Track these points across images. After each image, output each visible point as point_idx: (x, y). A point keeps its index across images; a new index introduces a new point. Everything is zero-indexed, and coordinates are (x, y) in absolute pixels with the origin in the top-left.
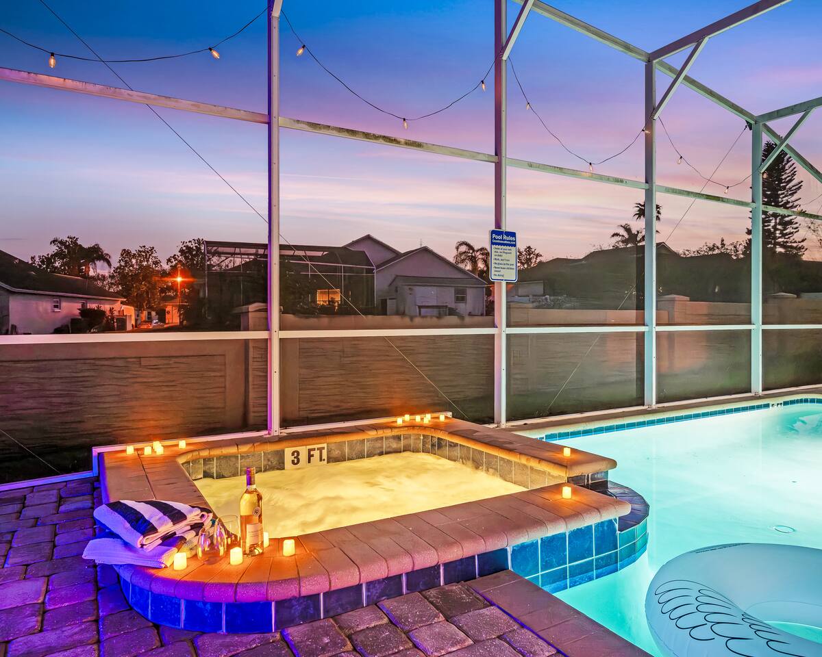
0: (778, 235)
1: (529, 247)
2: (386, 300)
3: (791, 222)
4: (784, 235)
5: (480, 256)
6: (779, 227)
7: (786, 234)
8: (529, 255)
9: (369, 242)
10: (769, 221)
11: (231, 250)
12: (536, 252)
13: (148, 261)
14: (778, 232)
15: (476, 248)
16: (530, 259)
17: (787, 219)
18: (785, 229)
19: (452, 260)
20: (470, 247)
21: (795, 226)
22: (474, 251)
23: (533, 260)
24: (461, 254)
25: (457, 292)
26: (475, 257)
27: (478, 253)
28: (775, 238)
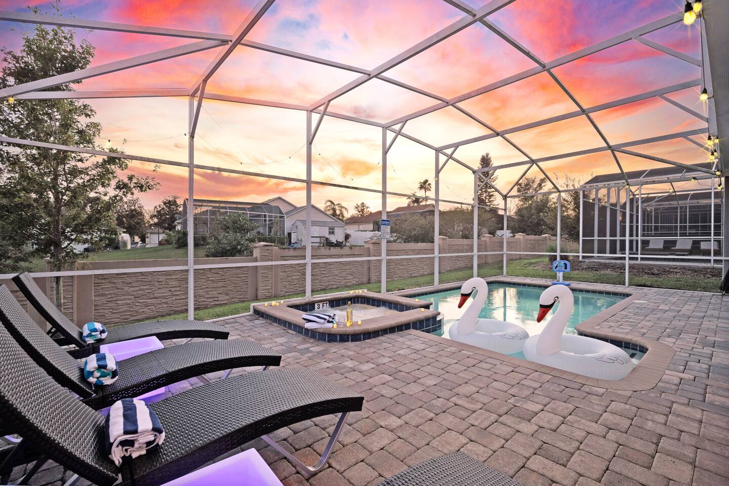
0: (487, 201)
1: (363, 203)
2: (291, 233)
3: (492, 195)
4: (490, 202)
5: (338, 208)
6: (488, 197)
7: (491, 201)
8: (363, 207)
9: (280, 200)
10: (483, 194)
11: (200, 204)
12: (367, 206)
13: (135, 206)
14: (487, 200)
15: (335, 204)
16: (363, 209)
17: (491, 193)
18: (490, 198)
19: (323, 209)
20: (332, 203)
21: (494, 197)
22: (334, 205)
23: (365, 210)
24: (327, 207)
25: (330, 229)
26: (335, 208)
27: (337, 206)
28: (486, 203)
